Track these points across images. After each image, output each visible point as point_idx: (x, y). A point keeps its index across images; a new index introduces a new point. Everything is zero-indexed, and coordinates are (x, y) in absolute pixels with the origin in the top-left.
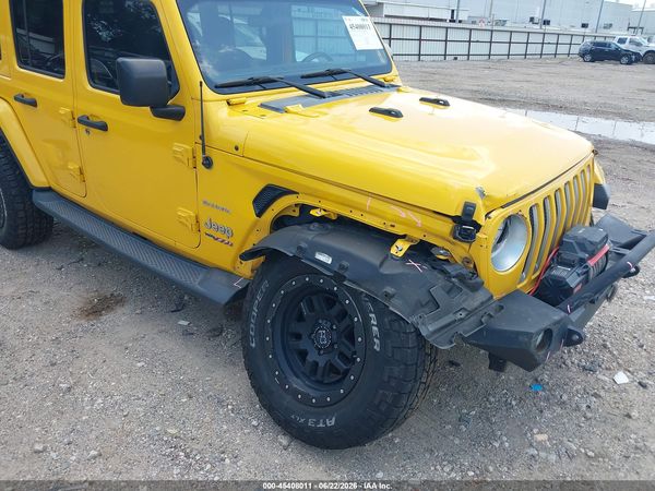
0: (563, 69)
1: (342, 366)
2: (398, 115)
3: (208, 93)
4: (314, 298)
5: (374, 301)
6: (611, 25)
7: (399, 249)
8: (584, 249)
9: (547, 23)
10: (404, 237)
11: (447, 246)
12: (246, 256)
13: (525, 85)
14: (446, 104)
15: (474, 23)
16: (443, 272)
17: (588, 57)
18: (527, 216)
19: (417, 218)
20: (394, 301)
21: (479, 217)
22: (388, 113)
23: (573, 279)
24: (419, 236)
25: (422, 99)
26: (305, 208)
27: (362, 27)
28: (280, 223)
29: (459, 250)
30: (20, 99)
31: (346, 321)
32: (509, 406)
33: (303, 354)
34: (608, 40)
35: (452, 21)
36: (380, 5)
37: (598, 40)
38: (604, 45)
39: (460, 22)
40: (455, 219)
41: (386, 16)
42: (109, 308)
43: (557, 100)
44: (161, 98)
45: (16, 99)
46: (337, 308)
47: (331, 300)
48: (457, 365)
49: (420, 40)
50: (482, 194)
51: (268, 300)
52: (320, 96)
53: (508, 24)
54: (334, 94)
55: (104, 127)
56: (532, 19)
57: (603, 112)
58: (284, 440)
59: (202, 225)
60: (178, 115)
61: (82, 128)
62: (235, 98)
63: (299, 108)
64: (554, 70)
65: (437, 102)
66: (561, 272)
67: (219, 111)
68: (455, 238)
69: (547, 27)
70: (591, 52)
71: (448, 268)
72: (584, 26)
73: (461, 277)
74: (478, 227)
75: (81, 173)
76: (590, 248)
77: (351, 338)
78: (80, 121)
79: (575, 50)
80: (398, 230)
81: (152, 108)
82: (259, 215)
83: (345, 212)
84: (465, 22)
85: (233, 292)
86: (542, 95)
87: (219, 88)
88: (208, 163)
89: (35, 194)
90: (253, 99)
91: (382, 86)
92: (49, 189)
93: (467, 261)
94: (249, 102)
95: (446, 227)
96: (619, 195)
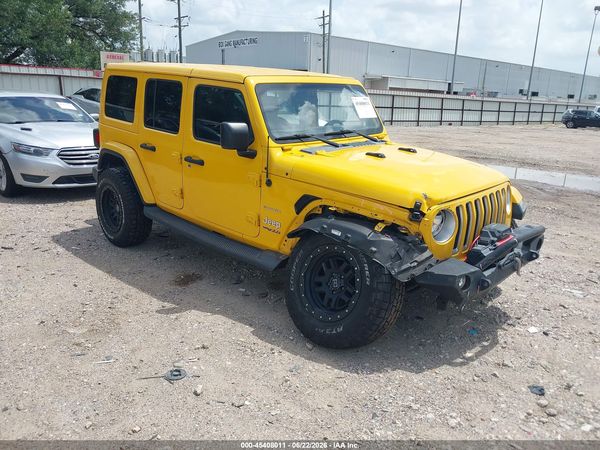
0: (546, 134)
1: (346, 299)
2: (382, 156)
3: (272, 143)
4: (330, 260)
5: (367, 257)
6: (595, 96)
7: (380, 227)
8: (494, 235)
9: (535, 94)
10: (382, 221)
11: (407, 226)
12: (291, 235)
13: (508, 147)
14: (414, 151)
15: (468, 94)
16: (404, 240)
17: (571, 124)
18: (454, 211)
19: (391, 211)
20: (376, 255)
21: (424, 208)
22: (377, 155)
23: (486, 251)
24: (390, 220)
25: (400, 149)
26: (325, 208)
27: (364, 104)
28: (310, 217)
29: (413, 228)
30: (144, 146)
31: (350, 272)
32: (453, 340)
33: (322, 295)
34: (590, 110)
35: (448, 93)
36: (385, 79)
37: (580, 109)
38: (586, 113)
39: (455, 93)
40: (410, 210)
41: (391, 89)
42: (193, 281)
43: (532, 159)
44: (244, 145)
45: (141, 146)
46: (345, 265)
47: (340, 260)
48: (422, 318)
49: (419, 108)
50: (426, 197)
51: (302, 261)
52: (336, 146)
53: (499, 95)
54: (344, 145)
55: (201, 163)
56: (521, 91)
57: (571, 169)
58: (309, 346)
59: (262, 221)
60: (252, 155)
61: (187, 163)
62: (286, 146)
63: (324, 152)
64: (537, 134)
65: (409, 150)
66: (479, 247)
67: (277, 153)
68: (411, 220)
69: (534, 98)
70: (573, 120)
71: (407, 238)
72: (571, 97)
73: (413, 242)
74: (423, 215)
75: (182, 193)
76: (497, 234)
77: (352, 282)
78: (186, 160)
79: (559, 117)
80: (379, 217)
81: (238, 150)
82: (298, 213)
83: (350, 209)
84: (461, 94)
85: (279, 262)
86: (520, 154)
87: (277, 140)
88: (269, 183)
89: (145, 209)
90: (296, 147)
91: (376, 141)
92: (155, 205)
93: (418, 234)
94: (294, 148)
95: (406, 215)
96: (566, 227)
